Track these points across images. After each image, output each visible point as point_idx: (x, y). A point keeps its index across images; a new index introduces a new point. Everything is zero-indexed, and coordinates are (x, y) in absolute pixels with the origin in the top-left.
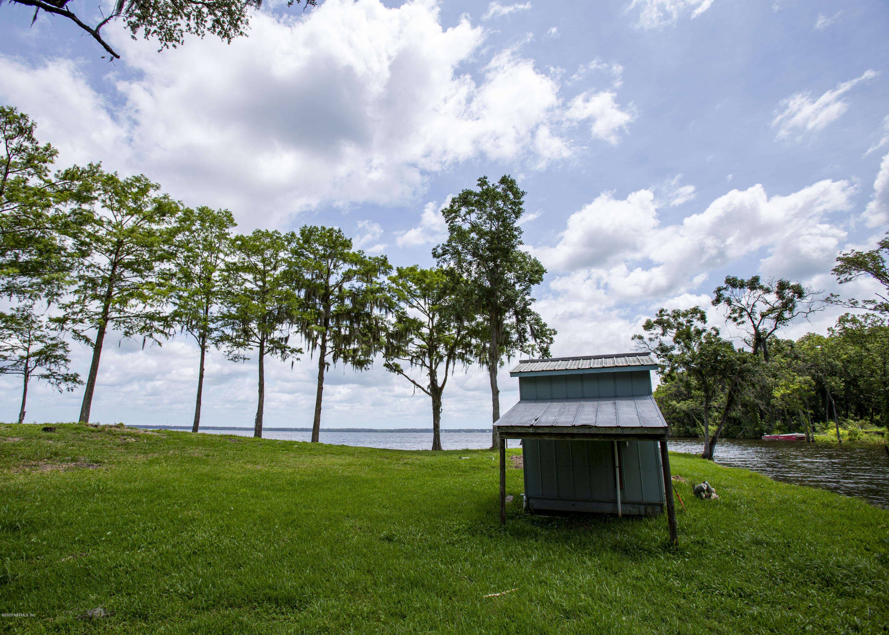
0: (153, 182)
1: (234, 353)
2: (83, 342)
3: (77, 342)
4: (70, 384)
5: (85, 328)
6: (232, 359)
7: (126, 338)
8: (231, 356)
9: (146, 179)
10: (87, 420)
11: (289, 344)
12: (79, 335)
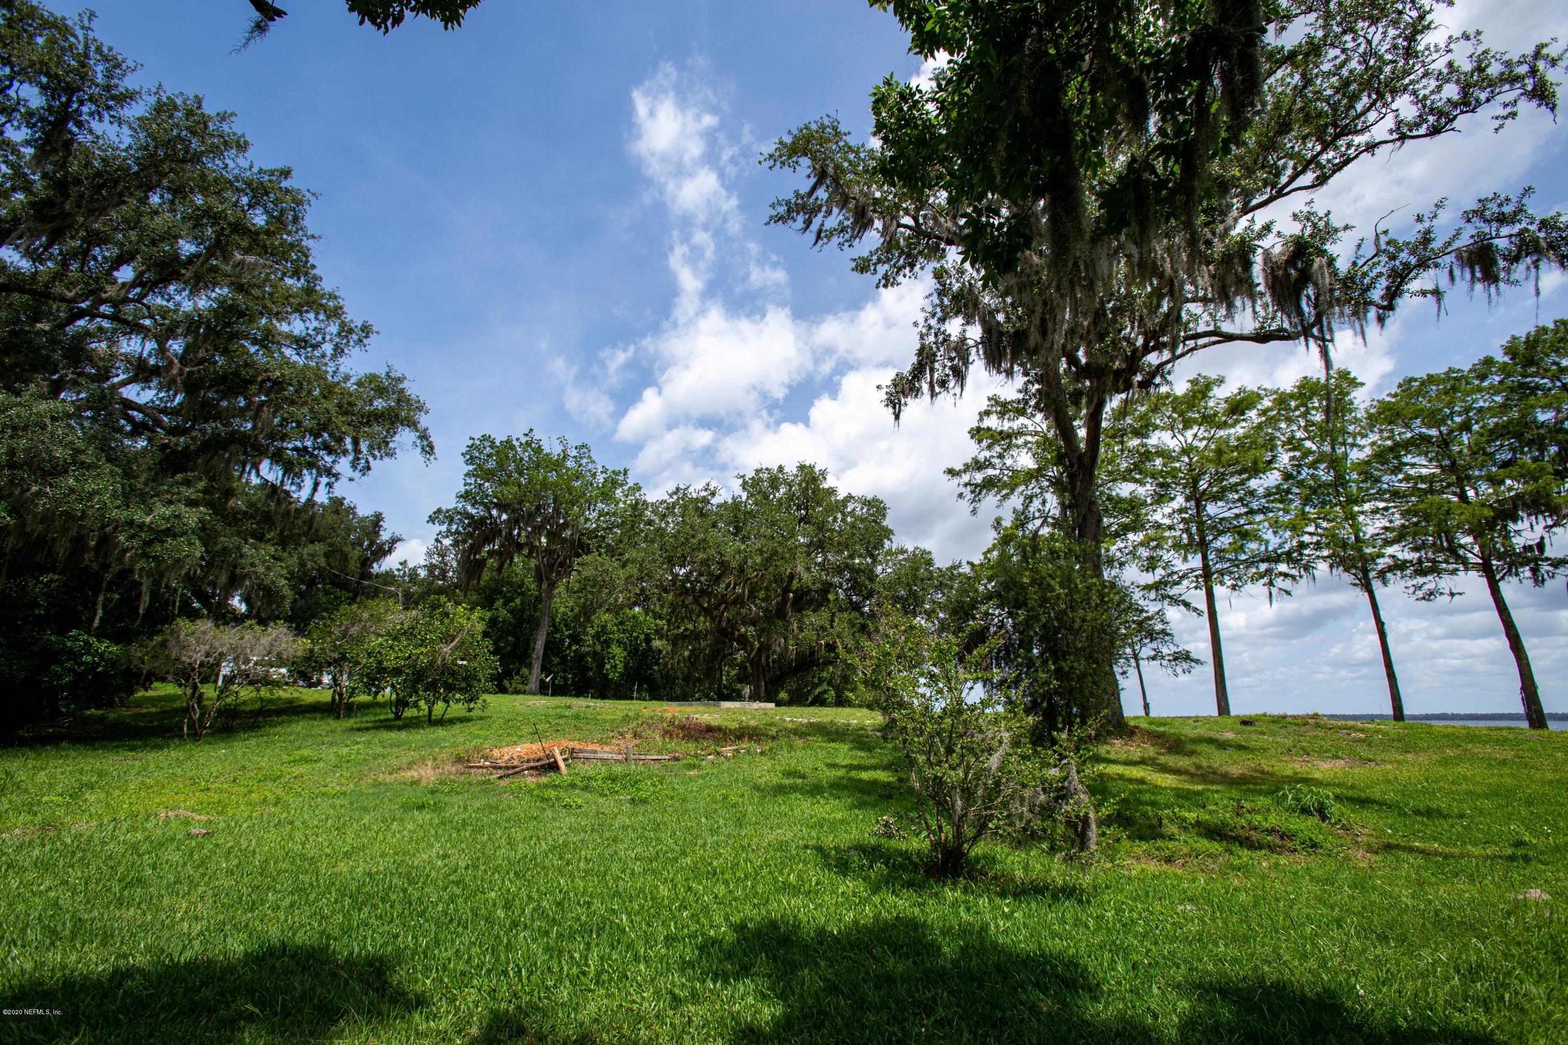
0: (1214, 376)
1: (1426, 587)
2: (1182, 607)
3: (1175, 608)
4: (1185, 665)
5: (1182, 592)
6: (1424, 598)
7: (1236, 593)
8: (1420, 594)
9: (1205, 377)
10: (1228, 713)
11: (1548, 553)
12: (1176, 601)
